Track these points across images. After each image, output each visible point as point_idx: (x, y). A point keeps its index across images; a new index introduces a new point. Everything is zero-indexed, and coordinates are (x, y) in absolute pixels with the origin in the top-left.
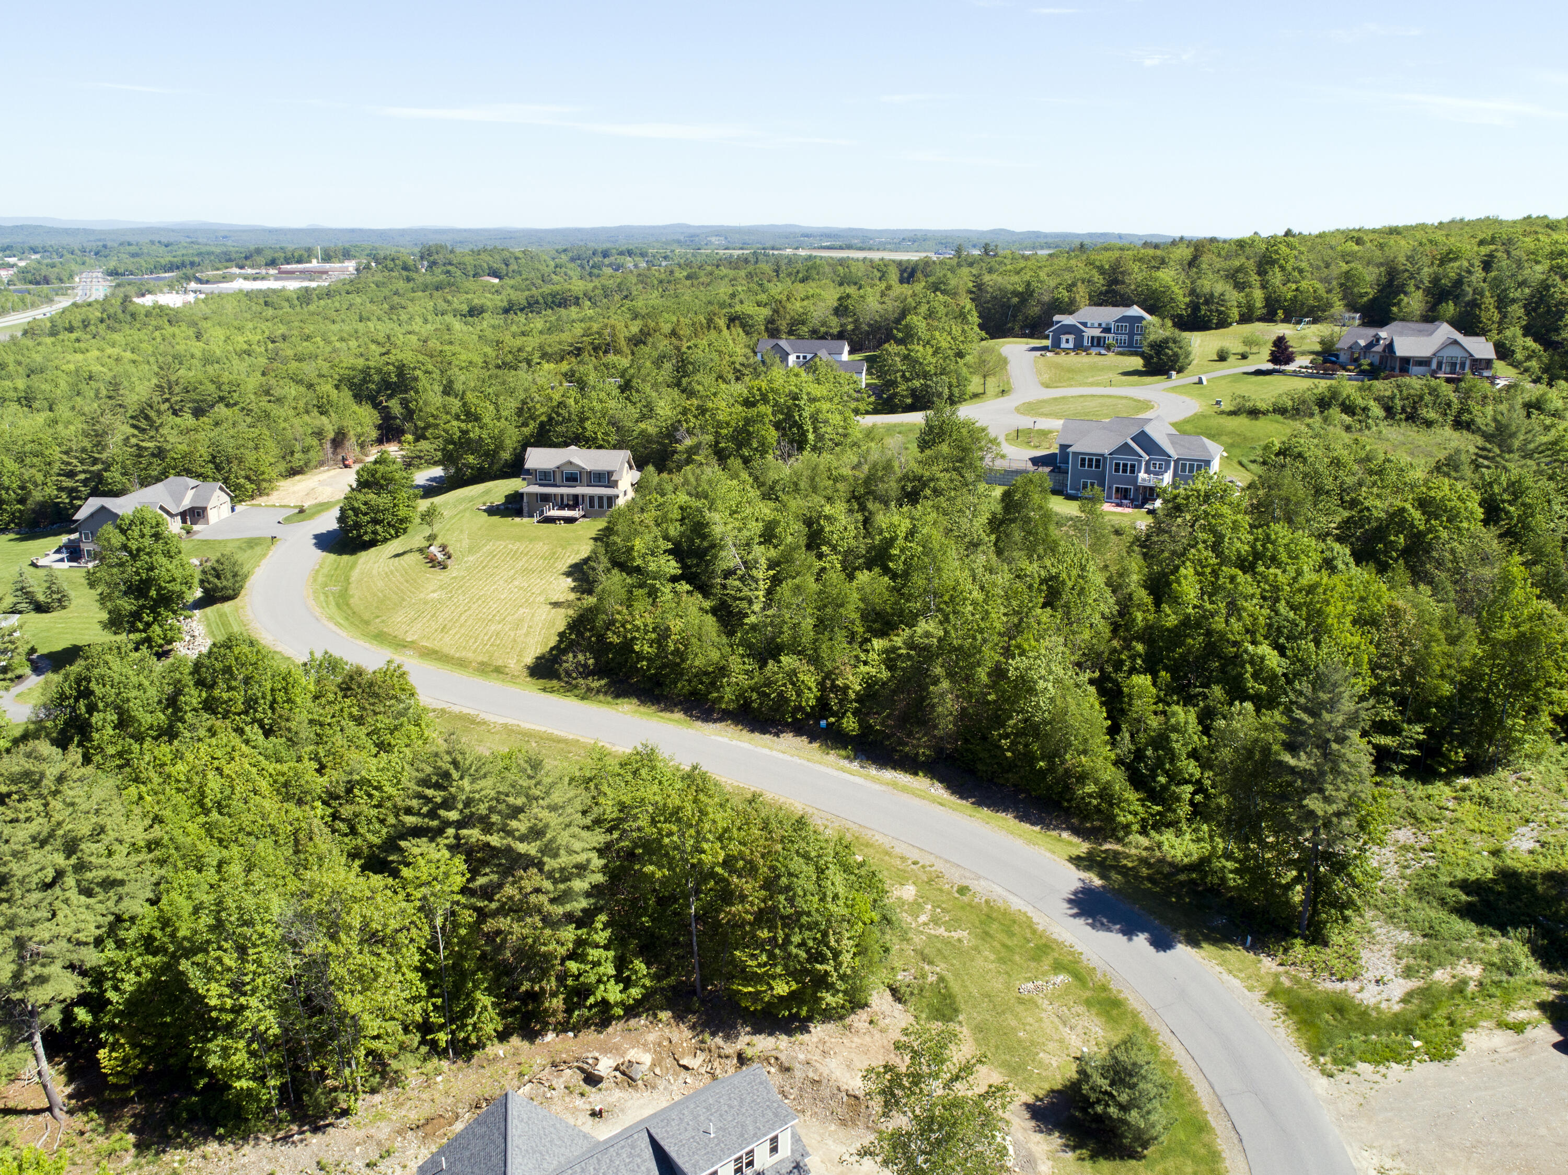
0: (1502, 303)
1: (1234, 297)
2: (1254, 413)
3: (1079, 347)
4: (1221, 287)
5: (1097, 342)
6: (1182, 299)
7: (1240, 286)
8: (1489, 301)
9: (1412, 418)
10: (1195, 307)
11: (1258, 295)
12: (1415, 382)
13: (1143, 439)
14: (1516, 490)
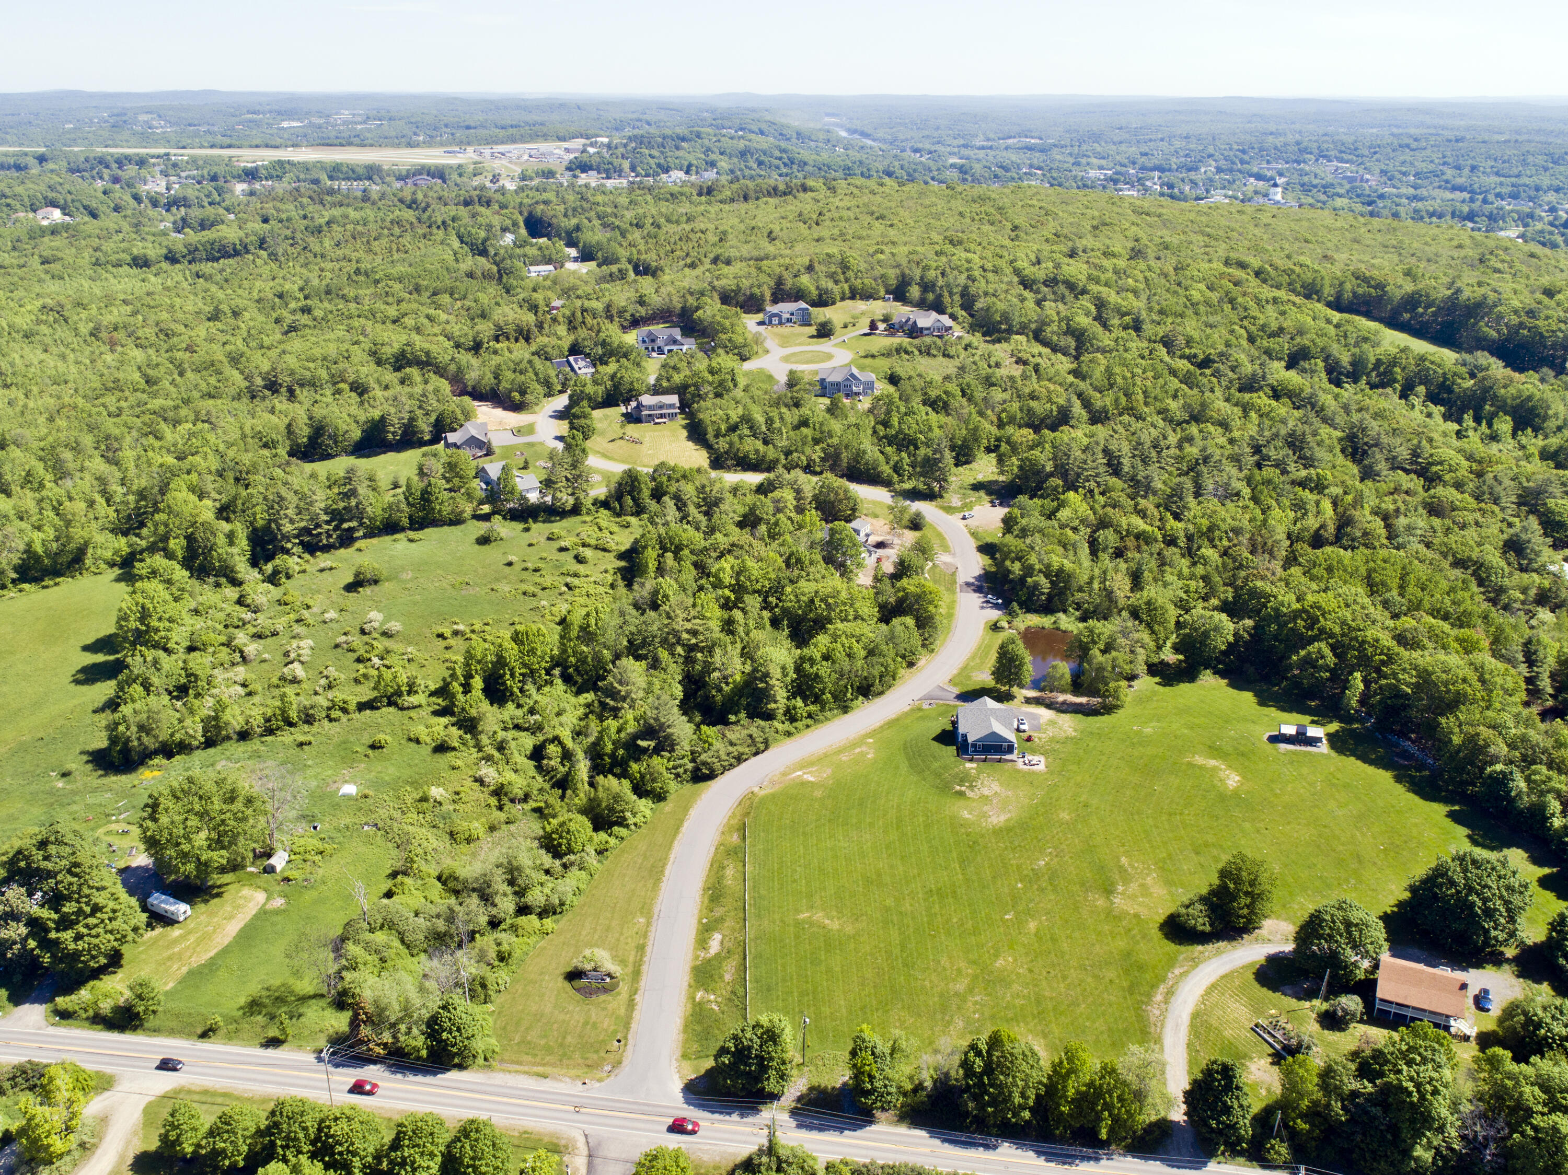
0: (951, 294)
1: (836, 289)
2: (873, 356)
3: (781, 323)
4: (830, 285)
5: (789, 320)
6: (815, 293)
7: (836, 282)
8: (946, 294)
9: (929, 354)
10: (820, 295)
11: (846, 287)
12: (928, 340)
13: (852, 375)
14: (968, 385)
